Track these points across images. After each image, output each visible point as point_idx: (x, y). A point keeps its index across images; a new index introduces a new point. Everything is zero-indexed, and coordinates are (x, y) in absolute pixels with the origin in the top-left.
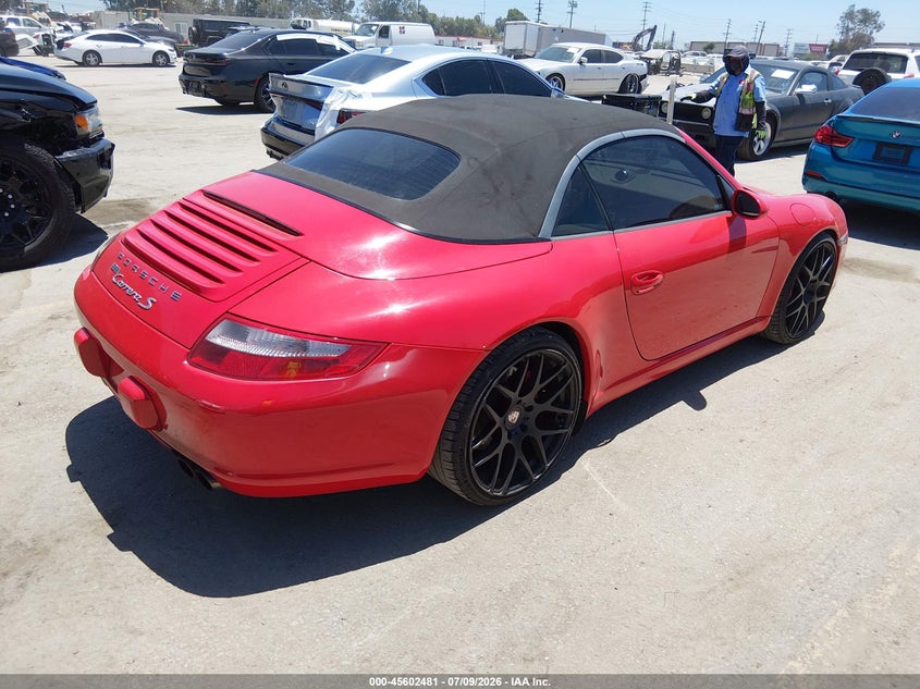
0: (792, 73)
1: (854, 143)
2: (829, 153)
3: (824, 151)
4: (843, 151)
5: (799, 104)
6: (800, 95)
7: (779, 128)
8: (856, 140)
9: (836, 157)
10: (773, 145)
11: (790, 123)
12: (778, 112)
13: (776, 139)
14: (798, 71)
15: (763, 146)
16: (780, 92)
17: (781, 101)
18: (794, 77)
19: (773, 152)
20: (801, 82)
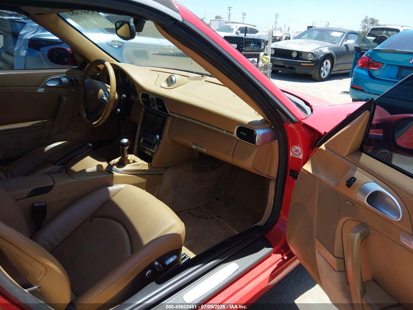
0: (341, 34)
1: (383, 67)
2: (367, 74)
3: (364, 72)
4: (376, 72)
5: (345, 50)
6: (346, 46)
7: (335, 63)
8: (384, 66)
9: (371, 76)
10: (332, 73)
11: (341, 61)
12: (335, 55)
13: (333, 70)
14: (345, 33)
15: (326, 73)
16: (335, 43)
17: (336, 48)
18: (342, 36)
19: (332, 77)
20: (347, 38)
